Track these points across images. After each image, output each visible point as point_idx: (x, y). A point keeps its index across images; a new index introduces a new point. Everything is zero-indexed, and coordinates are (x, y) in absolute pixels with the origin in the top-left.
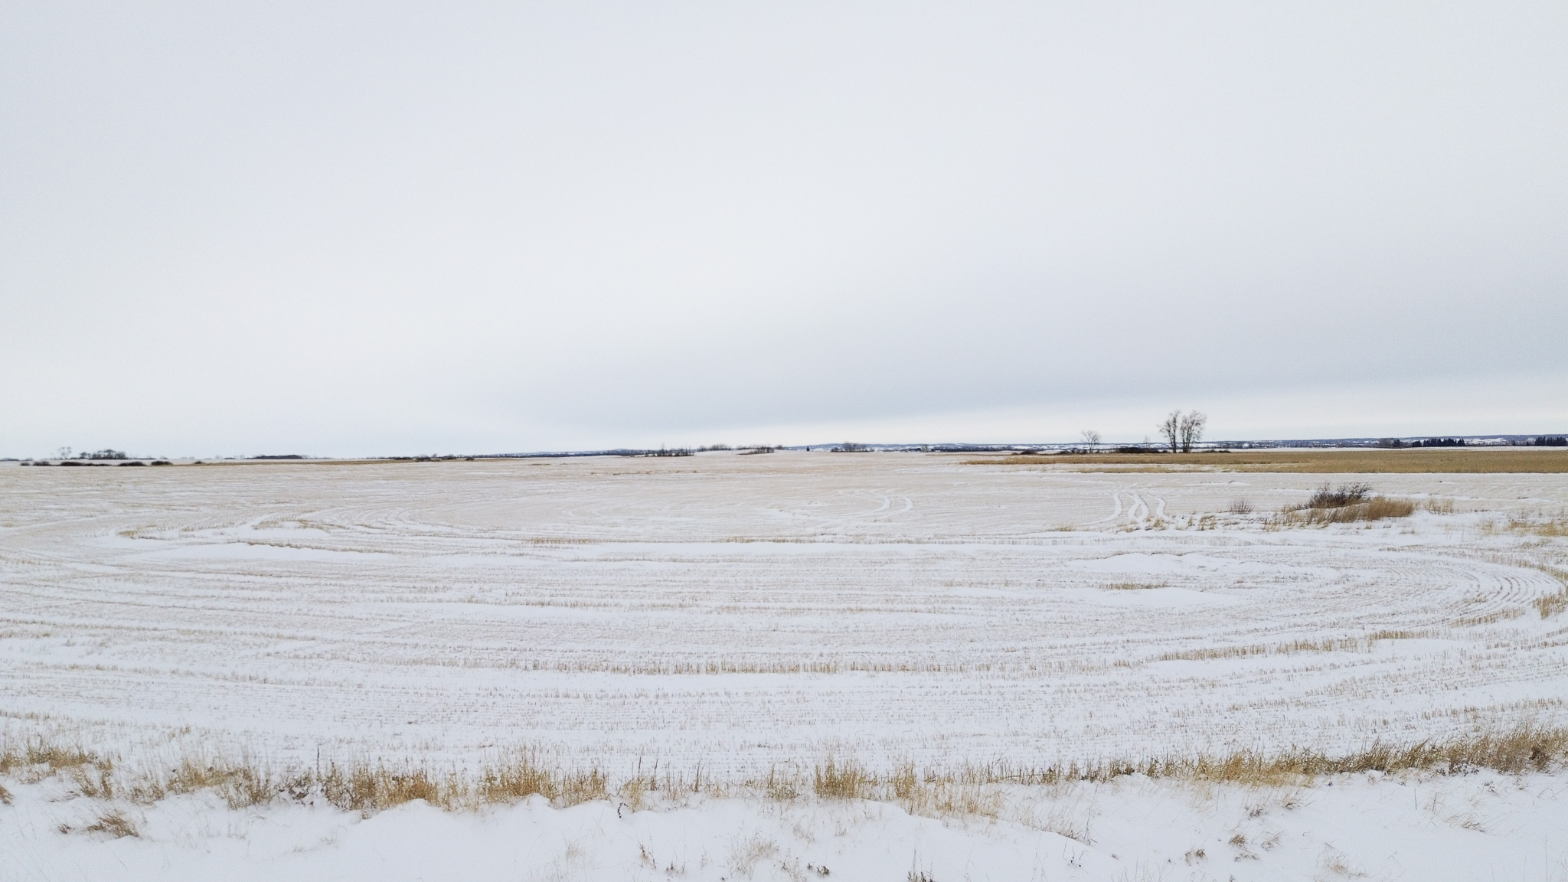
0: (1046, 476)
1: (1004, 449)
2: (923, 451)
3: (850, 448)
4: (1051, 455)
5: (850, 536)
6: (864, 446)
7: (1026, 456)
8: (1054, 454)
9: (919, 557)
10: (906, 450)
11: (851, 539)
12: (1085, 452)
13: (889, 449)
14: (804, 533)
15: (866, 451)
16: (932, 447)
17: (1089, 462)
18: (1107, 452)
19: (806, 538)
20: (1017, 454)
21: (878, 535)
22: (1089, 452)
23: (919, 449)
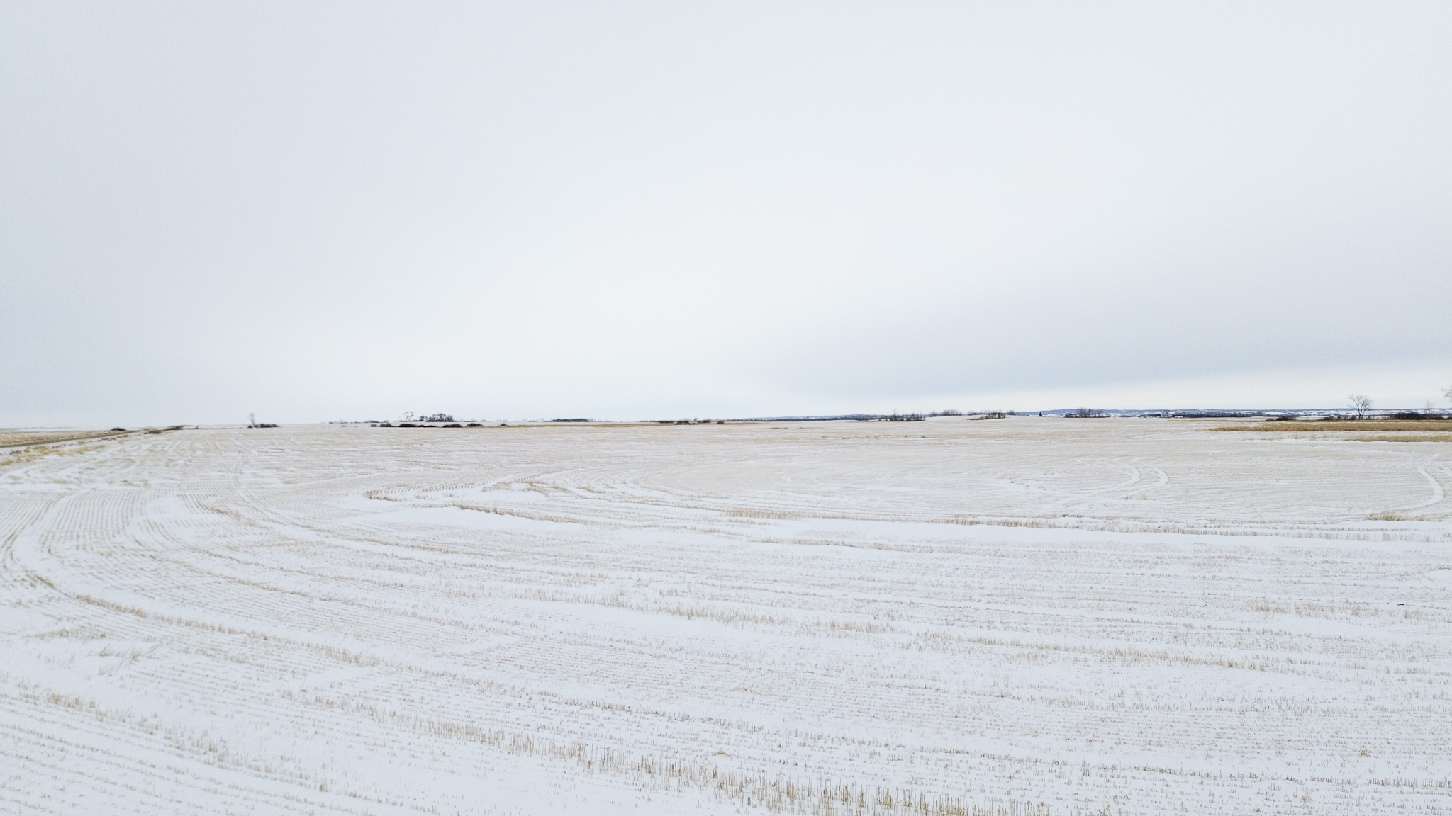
0: (1316, 444)
1: (1254, 415)
2: (1164, 416)
3: (1085, 414)
4: (1313, 421)
5: (1099, 518)
6: (1100, 412)
7: (1283, 422)
8: (1317, 421)
9: (1199, 554)
10: (1144, 416)
11: (1101, 524)
12: (1353, 418)
13: (1127, 415)
14: (1041, 513)
15: (1102, 417)
16: (1173, 413)
17: (1363, 429)
18: (1380, 417)
19: (1044, 520)
20: (1272, 420)
21: (1135, 518)
22: (1358, 418)
23: (1159, 415)
